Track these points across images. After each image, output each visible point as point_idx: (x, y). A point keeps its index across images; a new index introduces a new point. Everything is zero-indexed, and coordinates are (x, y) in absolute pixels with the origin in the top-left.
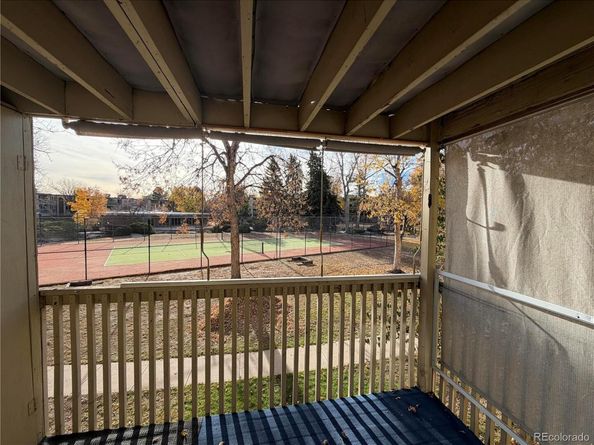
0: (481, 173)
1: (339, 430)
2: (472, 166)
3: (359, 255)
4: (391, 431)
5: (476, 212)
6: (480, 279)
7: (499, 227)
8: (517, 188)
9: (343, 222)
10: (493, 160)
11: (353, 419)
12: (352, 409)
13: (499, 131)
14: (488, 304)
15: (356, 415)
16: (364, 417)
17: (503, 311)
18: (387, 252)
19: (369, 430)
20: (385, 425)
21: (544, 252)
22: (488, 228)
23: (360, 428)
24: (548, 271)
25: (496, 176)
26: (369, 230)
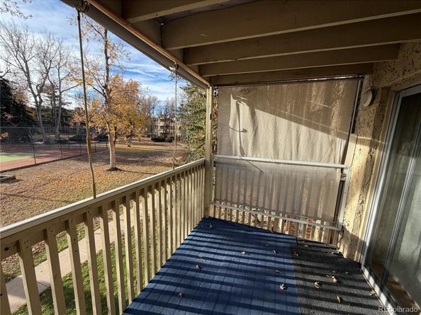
0: (238, 106)
1: (197, 257)
2: (233, 102)
3: (72, 162)
4: (213, 240)
5: (235, 125)
6: (236, 155)
7: (245, 131)
8: (253, 114)
9: (39, 133)
10: (244, 101)
11: (195, 248)
12: (191, 245)
13: (246, 88)
14: (239, 165)
15: (196, 245)
16: (199, 243)
17: (245, 166)
18: (98, 156)
19: (206, 246)
20: (209, 240)
21: (261, 140)
22: (240, 132)
23: (202, 249)
24: (261, 147)
25: (245, 108)
26: (71, 139)
